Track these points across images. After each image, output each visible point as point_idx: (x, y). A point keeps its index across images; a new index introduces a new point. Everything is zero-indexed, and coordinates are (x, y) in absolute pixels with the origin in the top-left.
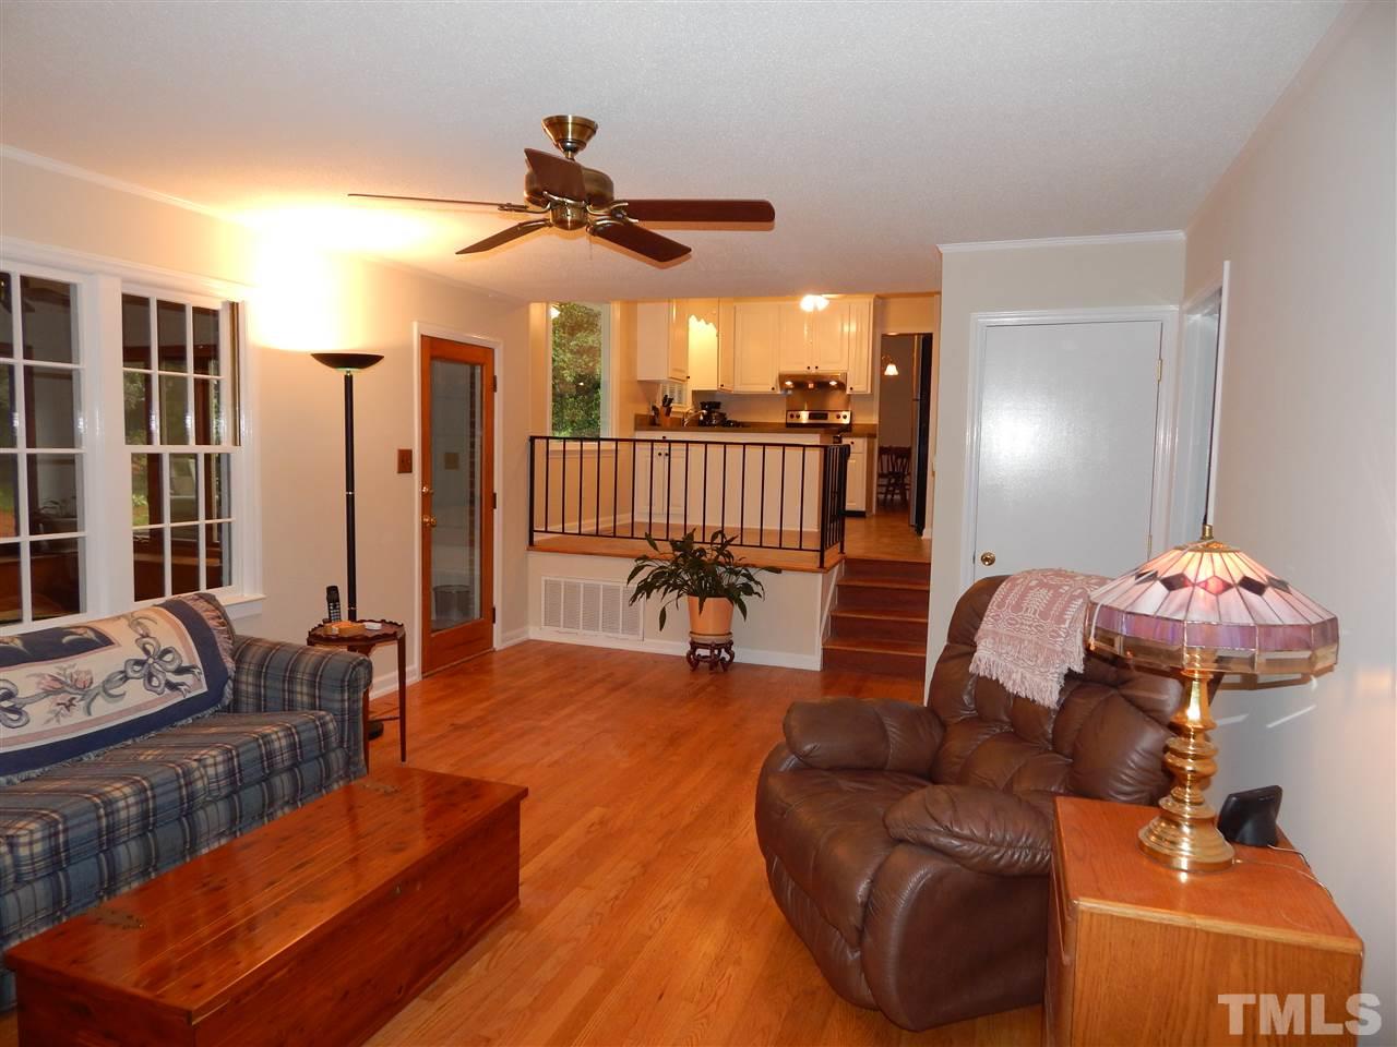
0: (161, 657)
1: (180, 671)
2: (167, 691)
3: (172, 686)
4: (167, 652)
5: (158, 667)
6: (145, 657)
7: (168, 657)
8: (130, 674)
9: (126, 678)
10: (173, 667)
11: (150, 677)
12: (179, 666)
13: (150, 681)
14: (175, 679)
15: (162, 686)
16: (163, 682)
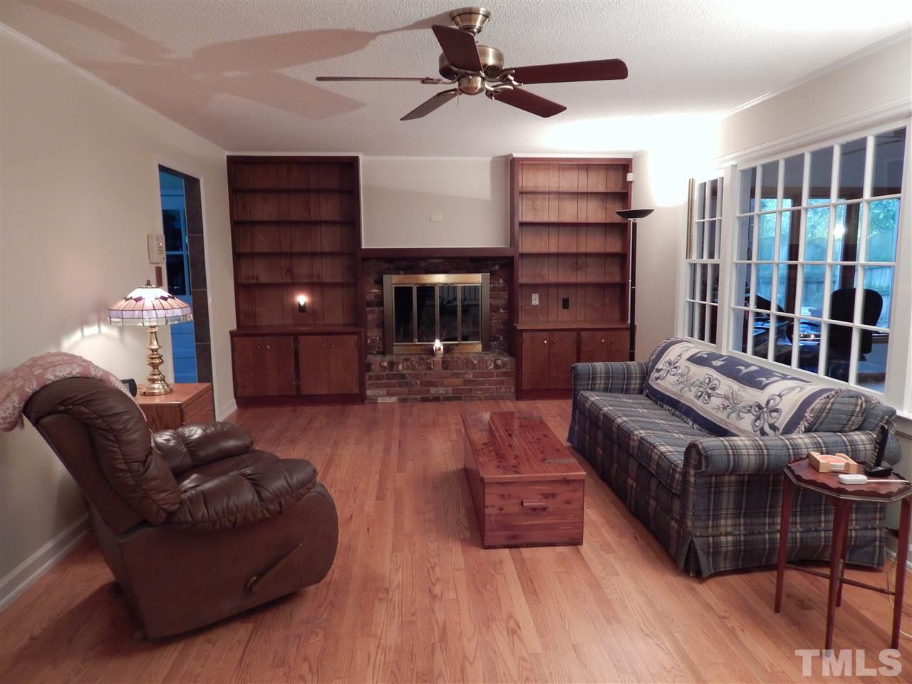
0: (771, 412)
1: (773, 427)
2: (758, 433)
3: (763, 433)
4: (777, 411)
5: (765, 416)
6: (764, 406)
7: (774, 414)
8: (753, 410)
9: (749, 411)
10: (771, 421)
11: (758, 418)
12: (774, 424)
13: (756, 421)
14: (767, 429)
15: (758, 428)
16: (761, 426)
